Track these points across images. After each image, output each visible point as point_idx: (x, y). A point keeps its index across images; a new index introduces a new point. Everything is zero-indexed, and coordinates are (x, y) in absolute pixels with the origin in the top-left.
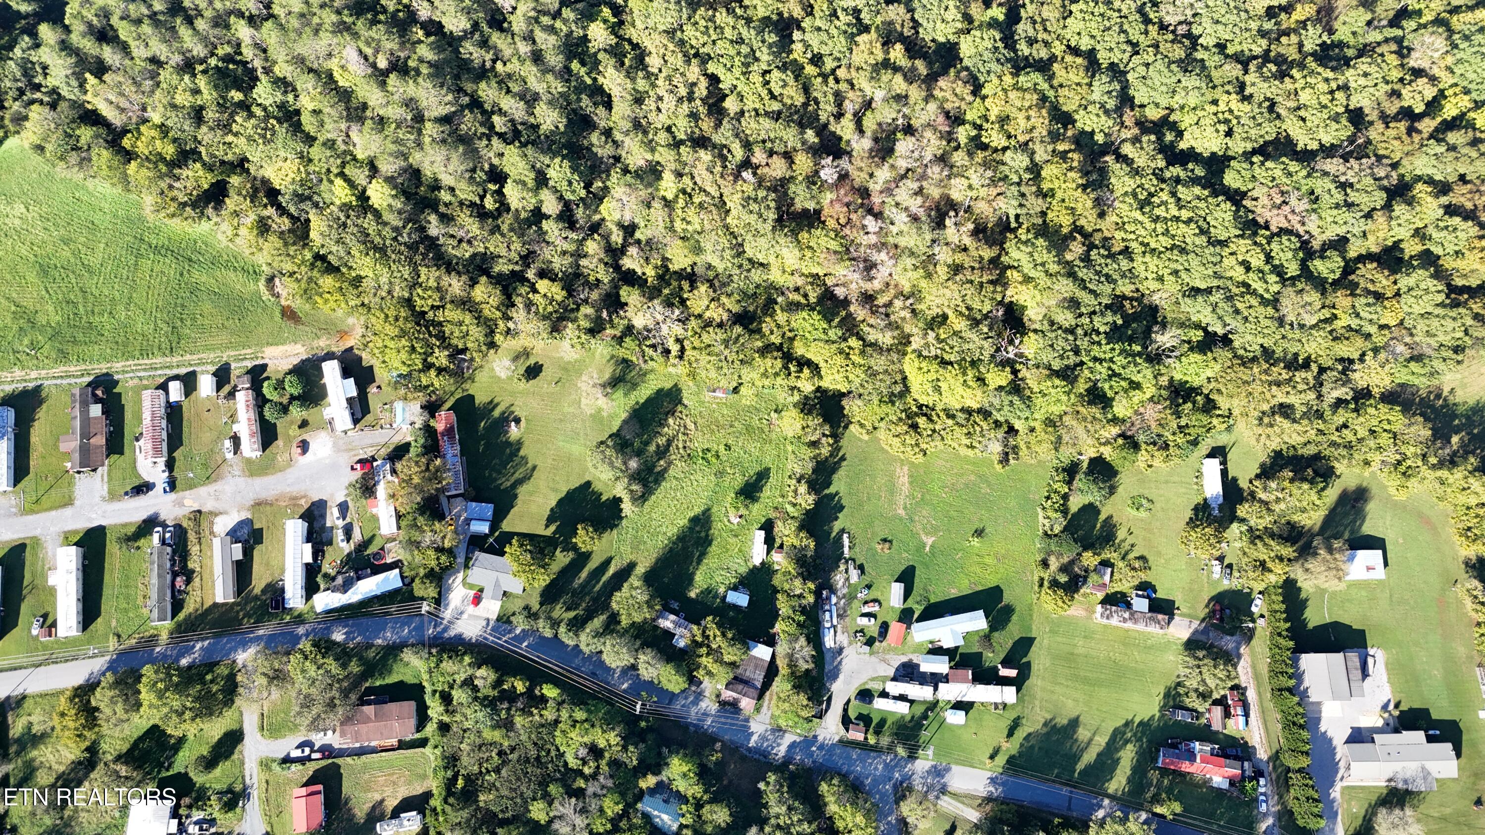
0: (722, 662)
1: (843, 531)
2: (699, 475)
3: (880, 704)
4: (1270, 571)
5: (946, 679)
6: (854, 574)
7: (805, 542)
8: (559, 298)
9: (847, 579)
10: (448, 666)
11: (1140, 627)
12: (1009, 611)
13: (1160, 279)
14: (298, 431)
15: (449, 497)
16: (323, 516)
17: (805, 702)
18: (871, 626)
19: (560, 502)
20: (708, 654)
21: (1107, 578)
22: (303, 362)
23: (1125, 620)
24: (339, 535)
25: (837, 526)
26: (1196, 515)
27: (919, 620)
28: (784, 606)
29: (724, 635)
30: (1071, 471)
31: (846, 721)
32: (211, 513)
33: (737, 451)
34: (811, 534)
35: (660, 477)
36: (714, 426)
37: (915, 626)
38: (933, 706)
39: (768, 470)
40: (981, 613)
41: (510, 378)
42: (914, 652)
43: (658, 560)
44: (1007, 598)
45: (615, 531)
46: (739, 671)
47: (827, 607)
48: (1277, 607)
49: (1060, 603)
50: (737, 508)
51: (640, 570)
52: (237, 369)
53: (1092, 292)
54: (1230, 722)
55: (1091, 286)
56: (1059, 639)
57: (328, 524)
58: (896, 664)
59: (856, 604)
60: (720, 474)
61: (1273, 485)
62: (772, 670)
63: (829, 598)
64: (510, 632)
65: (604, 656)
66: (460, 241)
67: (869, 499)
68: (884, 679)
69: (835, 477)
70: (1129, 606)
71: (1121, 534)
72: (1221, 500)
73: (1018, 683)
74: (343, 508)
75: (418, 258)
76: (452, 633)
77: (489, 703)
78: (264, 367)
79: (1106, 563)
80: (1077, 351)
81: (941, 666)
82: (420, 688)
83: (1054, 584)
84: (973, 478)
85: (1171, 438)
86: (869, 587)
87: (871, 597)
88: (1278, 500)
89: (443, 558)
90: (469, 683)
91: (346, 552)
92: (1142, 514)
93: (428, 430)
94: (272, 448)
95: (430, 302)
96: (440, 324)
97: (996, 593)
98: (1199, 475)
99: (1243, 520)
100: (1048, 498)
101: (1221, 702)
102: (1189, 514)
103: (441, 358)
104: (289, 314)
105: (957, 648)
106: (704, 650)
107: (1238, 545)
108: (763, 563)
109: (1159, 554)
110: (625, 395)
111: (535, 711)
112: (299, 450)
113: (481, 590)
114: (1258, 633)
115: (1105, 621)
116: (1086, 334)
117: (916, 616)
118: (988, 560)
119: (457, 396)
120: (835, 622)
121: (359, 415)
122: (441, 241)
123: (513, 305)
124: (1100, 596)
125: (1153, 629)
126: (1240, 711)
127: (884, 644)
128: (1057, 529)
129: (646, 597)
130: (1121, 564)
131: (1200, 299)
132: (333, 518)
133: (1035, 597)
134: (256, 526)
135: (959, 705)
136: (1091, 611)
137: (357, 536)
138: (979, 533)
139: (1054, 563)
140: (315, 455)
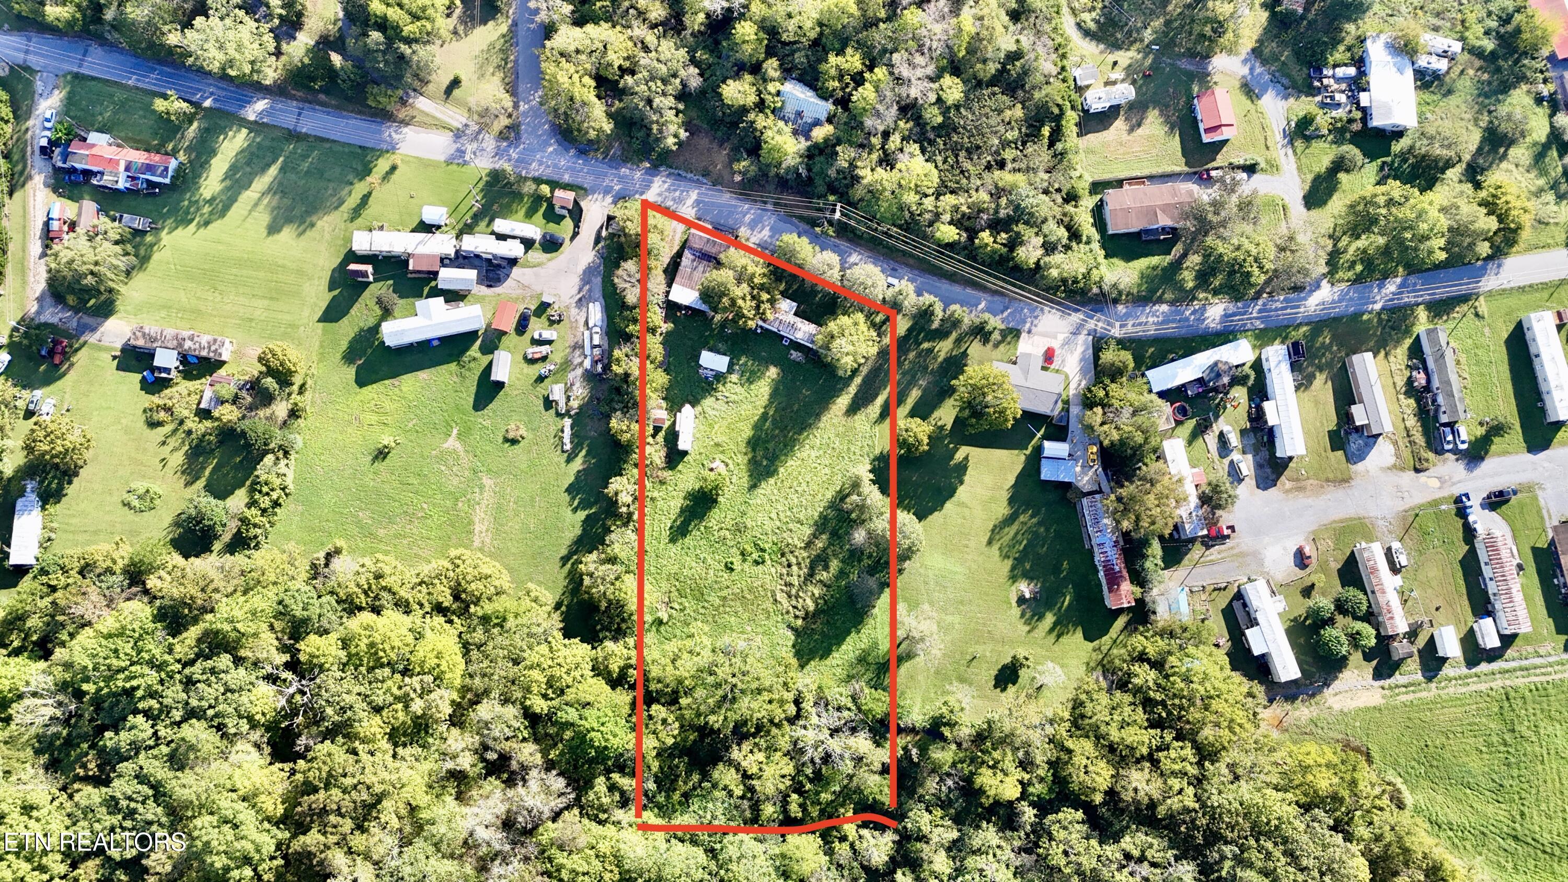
1: (571, 454)
2: (767, 527)
3: (533, 230)
5: (444, 261)
6: (558, 396)
8: (985, 773)
9: (568, 389)
10: (1076, 271)
11: (171, 331)
12: (351, 355)
14: (1314, 578)
15: (1100, 491)
16: (1259, 467)
18: (537, 328)
19: (951, 493)
21: (208, 395)
23: (191, 338)
24: (1234, 439)
25: (578, 464)
26: (63, 484)
27: (474, 335)
28: (655, 346)
30: (239, 542)
31: (576, 213)
32: (1403, 469)
33: (715, 563)
34: (616, 440)
35: (822, 525)
36: (749, 600)
37: (481, 325)
38: (464, 230)
39: (673, 540)
40: (389, 344)
42: (483, 297)
43: (818, 416)
44: (351, 372)
45: (877, 452)
47: (597, 352)
50: (716, 481)
52: (1412, 671)
54: (71, 214)
56: (287, 317)
57: (1250, 457)
58: (509, 283)
59: (559, 357)
60: (739, 529)
62: (672, 271)
63: (594, 362)
67: (532, 499)
68: (526, 262)
69: (578, 531)
70: (184, 358)
71: (178, 459)
72: (19, 505)
73: (349, 258)
74: (1235, 476)
75: (1202, 822)
76: (1075, 317)
78: (1378, 675)
79: (206, 415)
80: (189, 682)
81: (449, 277)
82: (1106, 250)
83: (284, 380)
87: (537, 366)
89: (1101, 395)
91: (1221, 419)
92: (140, 486)
93: (1141, 581)
94: (1343, 557)
95: (1173, 754)
96: (1152, 724)
98: (45, 542)
100: (276, 504)
102: (72, 488)
105: (425, 298)
108: (680, 408)
109: (127, 431)
110: (875, 645)
111: (965, 209)
112: (1306, 554)
113: (1044, 368)
115: (219, 337)
117: (478, 342)
118: (374, 418)
119: (1106, 640)
120: (587, 333)
121: (1237, 605)
122: (1172, 854)
124: (222, 372)
125: (152, 328)
126: (55, 227)
127: (521, 308)
128: (269, 459)
130: (185, 415)
132: (1246, 465)
133: (314, 369)
134: (1340, 453)
135: (432, 229)
138: (382, 454)
139: (280, 411)
140: (1285, 549)
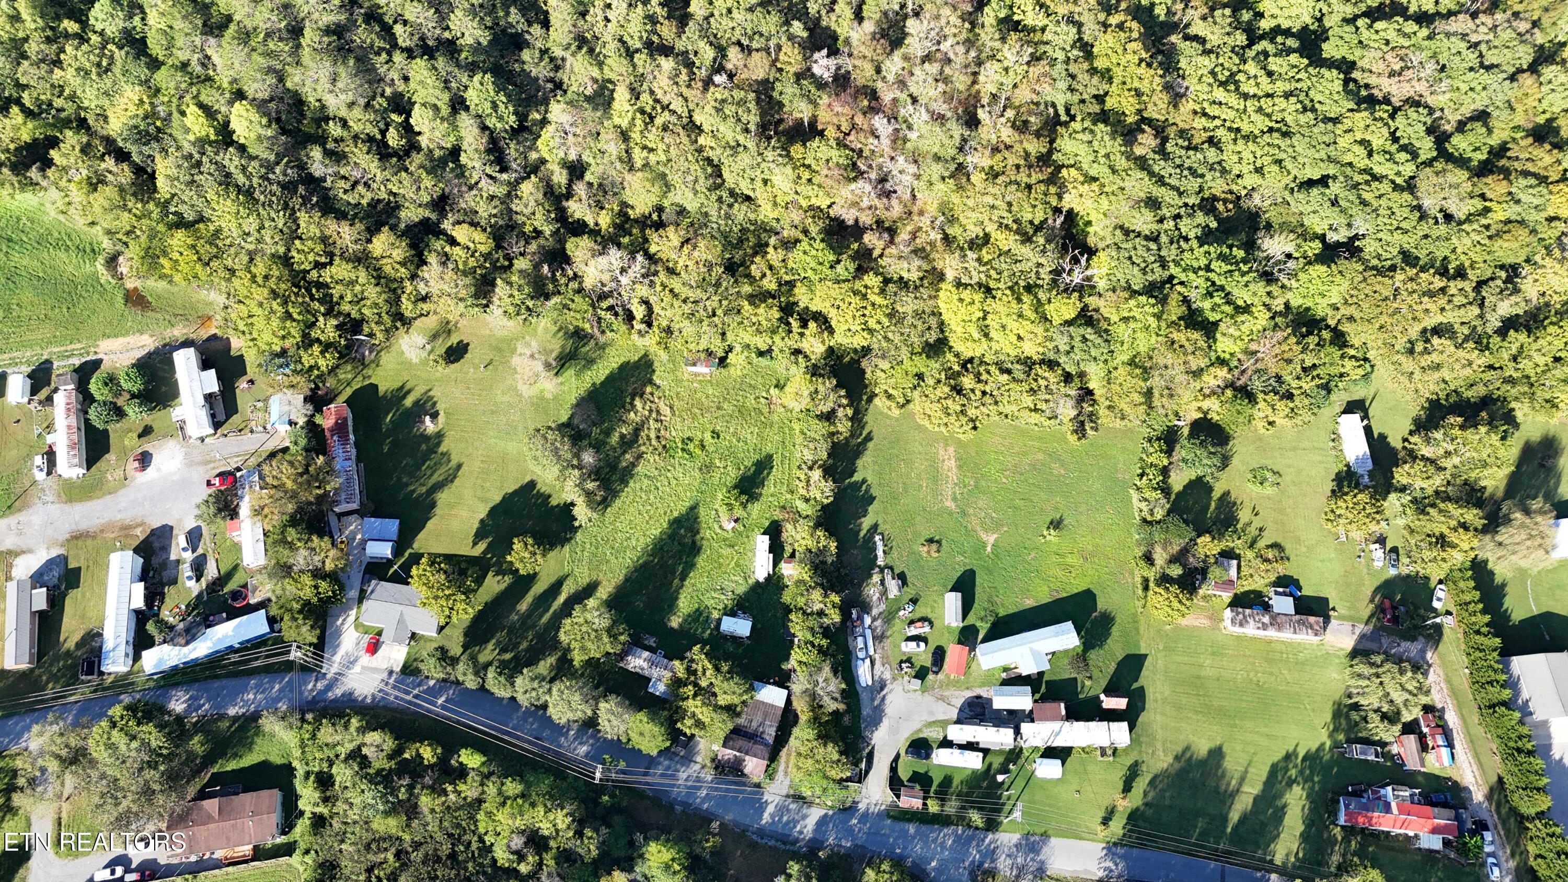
0: (717, 708)
1: (874, 528)
2: (679, 471)
3: (943, 758)
4: (1454, 546)
5: (1030, 717)
6: (893, 586)
7: (823, 543)
8: (483, 249)
9: (884, 593)
10: (327, 733)
11: (1287, 635)
12: (1107, 620)
13: (1259, 170)
14: (137, 441)
15: (340, 516)
16: (166, 549)
17: (836, 756)
18: (921, 653)
19: (493, 512)
20: (695, 695)
21: (1233, 573)
22: (149, 355)
23: (1265, 627)
24: (186, 571)
25: (866, 523)
26: (1340, 486)
27: (986, 640)
28: (798, 628)
29: (717, 669)
30: (1169, 439)
31: (895, 783)
32: (10, 553)
33: (727, 439)
34: (831, 533)
35: (626, 475)
36: (696, 408)
37: (981, 649)
38: (1014, 755)
39: (770, 457)
40: (1069, 625)
41: (424, 363)
42: (983, 685)
43: (627, 580)
44: (1102, 605)
45: (567, 548)
46: (741, 721)
47: (859, 630)
48: (1467, 597)
49: (1176, 604)
50: (730, 507)
51: (603, 593)
52: (60, 368)
53: (1173, 188)
54: (1430, 757)
55: (1173, 182)
56: (1179, 659)
57: (173, 557)
58: (959, 702)
59: (898, 625)
60: (707, 468)
61: (1438, 435)
62: (788, 718)
63: (860, 618)
64: (419, 685)
65: (551, 711)
66: (355, 184)
67: (906, 490)
68: (944, 724)
69: (860, 463)
70: (1267, 607)
71: (1244, 516)
72: (1370, 465)
73: (1130, 716)
74: (194, 537)
75: (296, 202)
76: (338, 692)
77: (383, 779)
78: (96, 364)
79: (1228, 554)
80: (1164, 265)
81: (1022, 700)
82: (288, 770)
83: (1164, 580)
84: (1040, 456)
85: (1295, 384)
86: (914, 601)
87: (918, 615)
88: (1448, 454)
89: (324, 585)
90: (357, 755)
91: (195, 593)
92: (1268, 490)
93: (312, 428)
94: (101, 464)
95: (311, 257)
96: (327, 286)
97: (1087, 598)
98: (1336, 438)
99: (1403, 489)
100: (1141, 476)
101: (1411, 728)
102: (1330, 485)
103: (327, 329)
104: (135, 299)
105: (1041, 674)
106: (689, 690)
107: (1401, 522)
108: (769, 578)
109: (1298, 540)
110: (578, 375)
111: (450, 788)
112: (136, 464)
113: (380, 634)
114: (1447, 631)
115: (1238, 630)
116: (1171, 243)
117: (980, 637)
118: (1070, 560)
119: (356, 386)
120: (871, 652)
121: (221, 417)
122: (328, 184)
123: (424, 263)
124: (1227, 596)
125: (1305, 638)
126: (1440, 740)
127: (941, 676)
128: (1159, 514)
129: (605, 623)
130: (1250, 554)
131: (1315, 192)
132: (179, 549)
133: (1139, 604)
134: (72, 565)
135: (1050, 753)
136: (1216, 619)
137: (211, 572)
138: (1056, 524)
139: (1160, 557)
140: (159, 470)
